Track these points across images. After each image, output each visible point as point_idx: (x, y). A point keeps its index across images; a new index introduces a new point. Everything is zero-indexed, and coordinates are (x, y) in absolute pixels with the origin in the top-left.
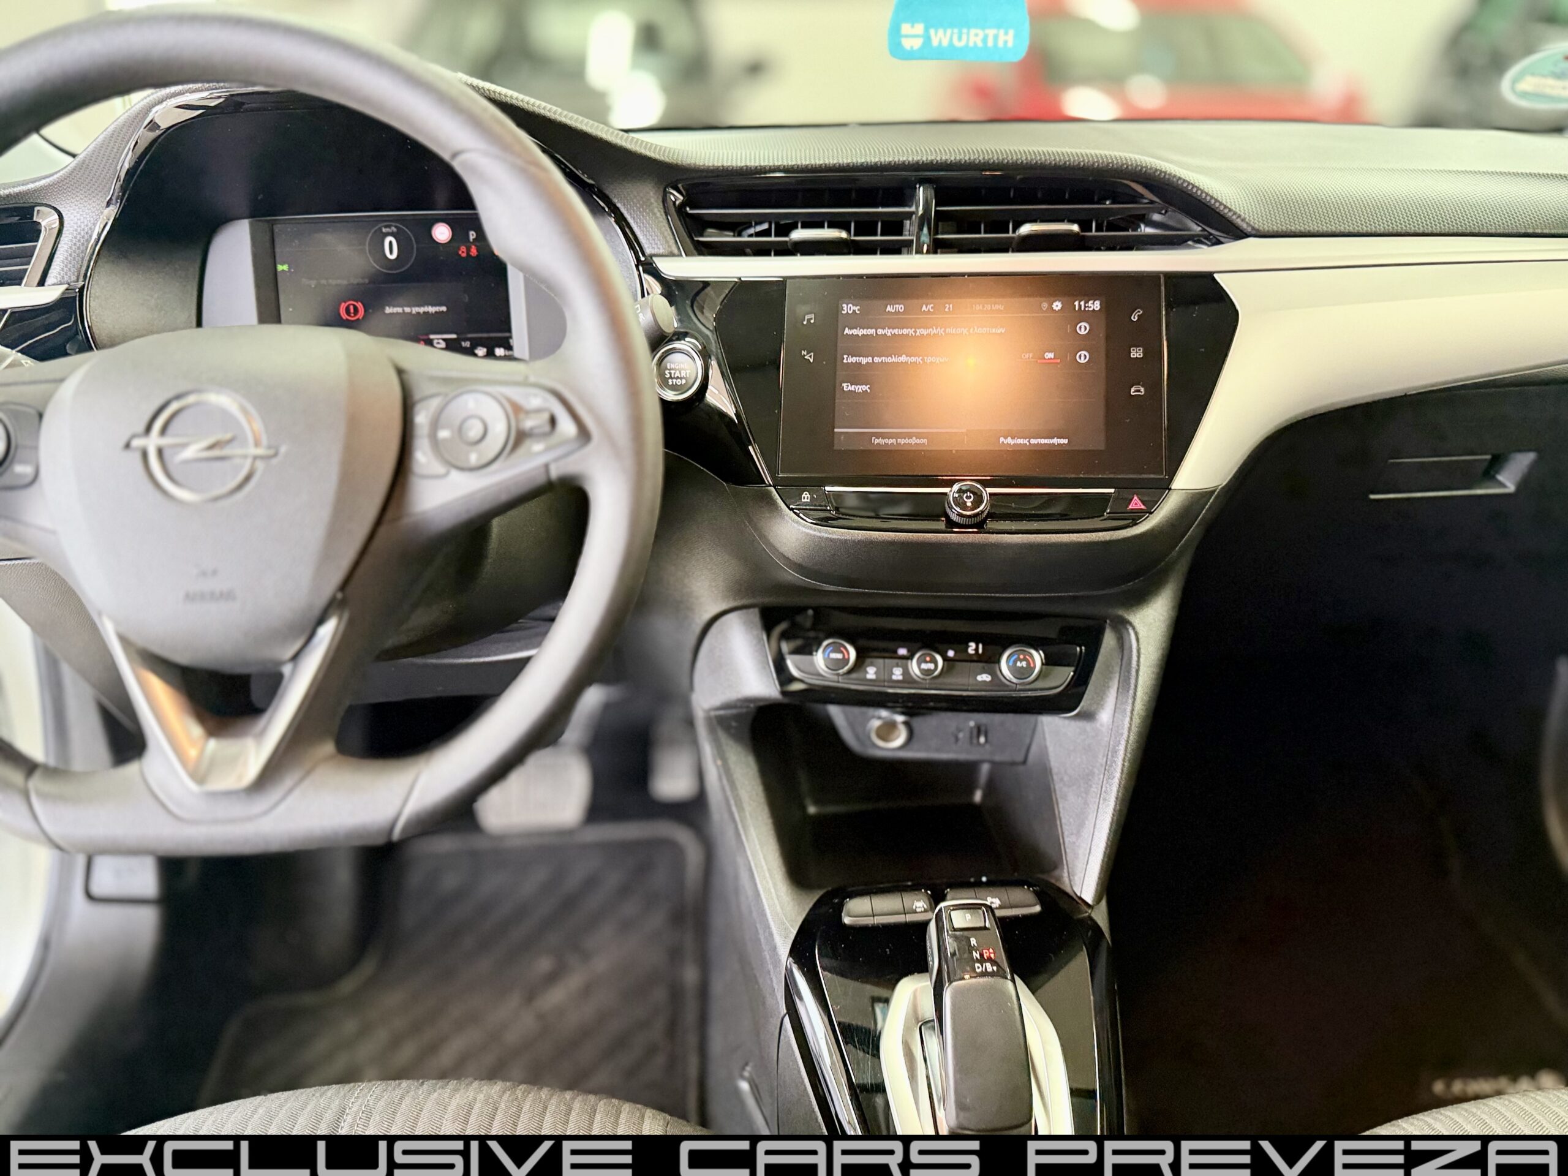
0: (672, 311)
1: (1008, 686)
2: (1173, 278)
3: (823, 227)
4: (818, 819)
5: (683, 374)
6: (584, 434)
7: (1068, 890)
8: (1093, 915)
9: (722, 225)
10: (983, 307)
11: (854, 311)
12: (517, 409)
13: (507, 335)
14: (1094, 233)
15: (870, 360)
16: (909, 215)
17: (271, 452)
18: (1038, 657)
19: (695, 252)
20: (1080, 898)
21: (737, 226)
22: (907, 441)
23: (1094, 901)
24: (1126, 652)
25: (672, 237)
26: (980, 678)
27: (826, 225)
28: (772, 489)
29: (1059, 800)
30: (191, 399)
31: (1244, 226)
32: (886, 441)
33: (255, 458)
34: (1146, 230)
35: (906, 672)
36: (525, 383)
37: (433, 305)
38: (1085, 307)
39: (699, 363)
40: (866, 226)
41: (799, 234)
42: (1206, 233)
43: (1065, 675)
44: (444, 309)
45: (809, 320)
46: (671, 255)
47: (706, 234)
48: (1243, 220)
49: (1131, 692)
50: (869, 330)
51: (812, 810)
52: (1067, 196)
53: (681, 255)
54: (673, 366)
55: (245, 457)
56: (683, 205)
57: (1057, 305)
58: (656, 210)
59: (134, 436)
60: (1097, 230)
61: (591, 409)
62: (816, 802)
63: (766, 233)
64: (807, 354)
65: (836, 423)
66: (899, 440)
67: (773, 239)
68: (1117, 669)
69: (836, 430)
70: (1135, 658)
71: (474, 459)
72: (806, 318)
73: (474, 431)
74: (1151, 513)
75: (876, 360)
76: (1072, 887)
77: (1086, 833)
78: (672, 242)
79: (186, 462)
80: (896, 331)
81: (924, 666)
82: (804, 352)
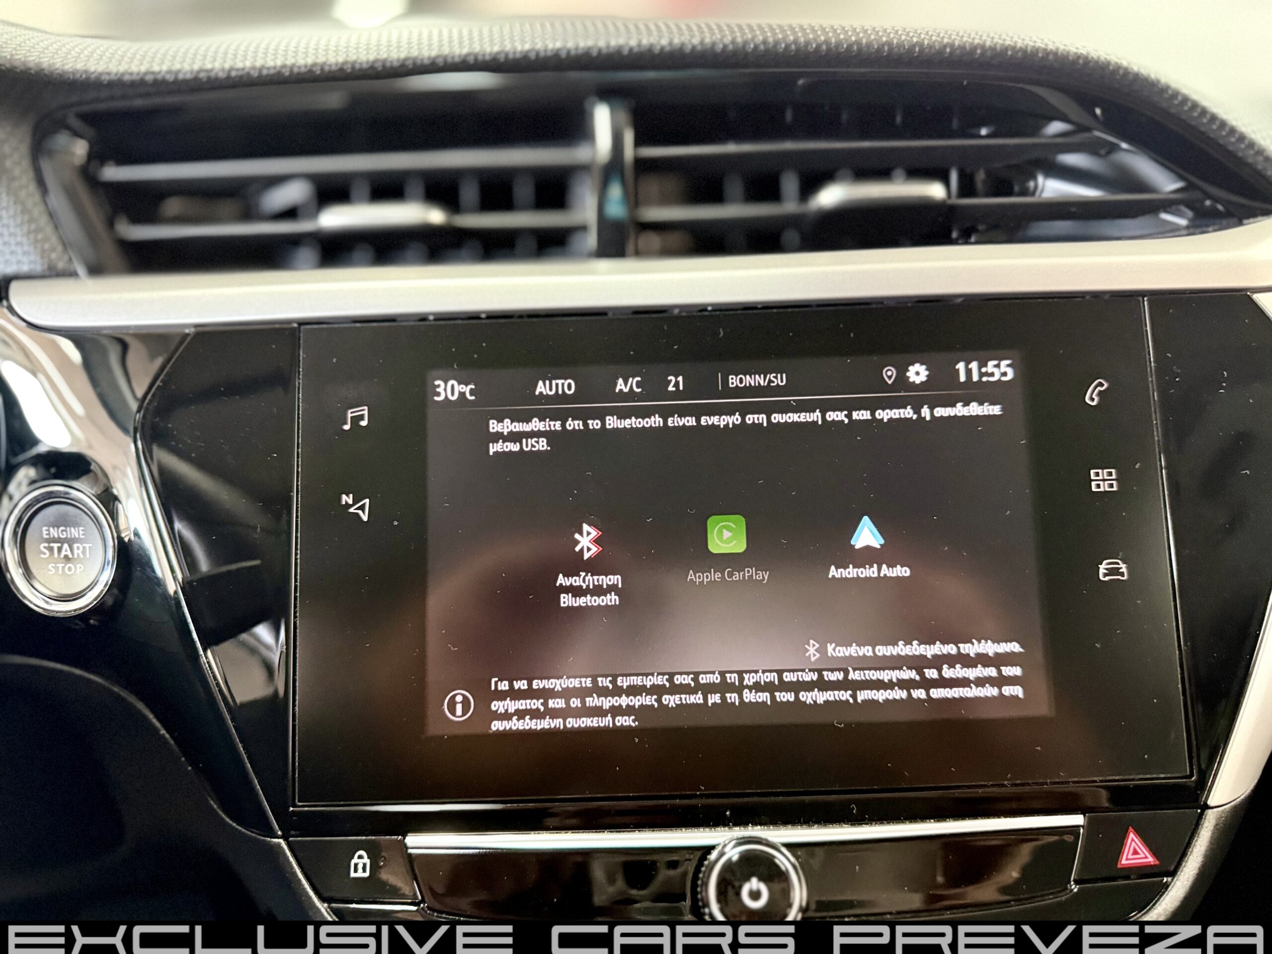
2: (1169, 306)
10: (753, 380)
11: (462, 395)
19: (116, 265)
25: (52, 234)
28: (281, 843)
34: (1053, 188)
38: (981, 375)
40: (496, 194)
41: (338, 216)
45: (356, 420)
46: (52, 274)
64: (355, 502)
72: (350, 415)
74: (1172, 875)
78: (52, 246)
82: (347, 499)
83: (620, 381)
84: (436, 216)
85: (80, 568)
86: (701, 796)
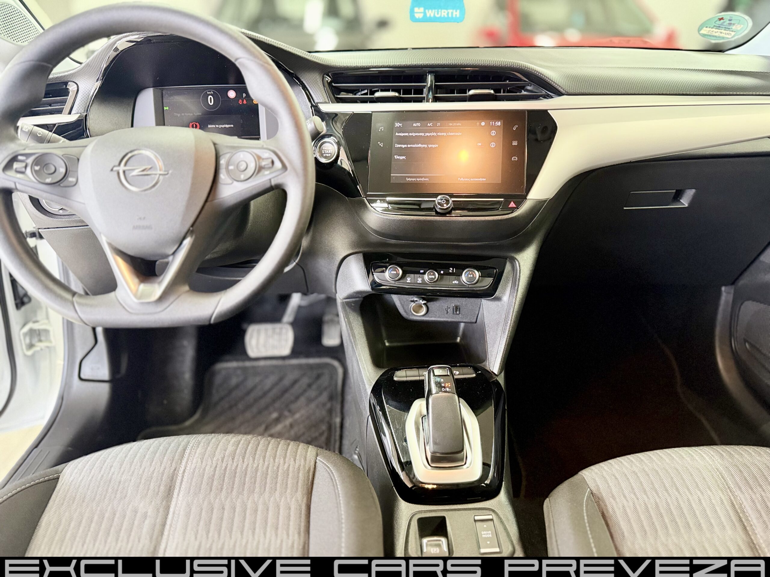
0: (324, 124)
1: (465, 286)
2: (531, 112)
3: (389, 91)
4: (389, 348)
5: (329, 152)
6: (284, 167)
7: (488, 369)
8: (497, 379)
9: (348, 91)
10: (453, 124)
11: (400, 126)
12: (259, 158)
13: (258, 137)
14: (502, 94)
15: (406, 146)
16: (424, 86)
17: (166, 173)
18: (477, 274)
19: (335, 101)
20: (493, 372)
21: (354, 91)
22: (420, 179)
23: (498, 373)
24: (515, 272)
25: (326, 95)
26: (453, 282)
27: (391, 90)
28: (365, 199)
29: (487, 334)
30: (136, 152)
31: (562, 90)
32: (412, 179)
33: (160, 175)
34: (524, 93)
35: (423, 280)
36: (263, 148)
37: (228, 124)
38: (494, 124)
39: (336, 147)
40: (407, 91)
41: (378, 94)
42: (546, 94)
43: (488, 281)
44: (232, 126)
45: (381, 129)
46: (326, 103)
47: (341, 94)
48: (562, 88)
49: (516, 288)
50: (406, 134)
51: (387, 344)
52: (491, 79)
53: (329, 103)
54: (325, 148)
55: (156, 174)
56: (331, 82)
57: (483, 124)
58: (319, 84)
59: (114, 166)
60: (503, 93)
61: (287, 157)
62: (388, 342)
63: (366, 94)
65: (392, 172)
66: (417, 179)
67: (369, 96)
68: (511, 279)
69: (392, 175)
70: (518, 274)
71: (242, 177)
72: (380, 128)
73: (243, 167)
74: (518, 209)
75: (409, 146)
76: (489, 368)
77: (496, 346)
78: (326, 97)
79: (133, 176)
80: (417, 134)
81: (430, 277)
82: (379, 143)
83: (429, 124)
84: (397, 94)
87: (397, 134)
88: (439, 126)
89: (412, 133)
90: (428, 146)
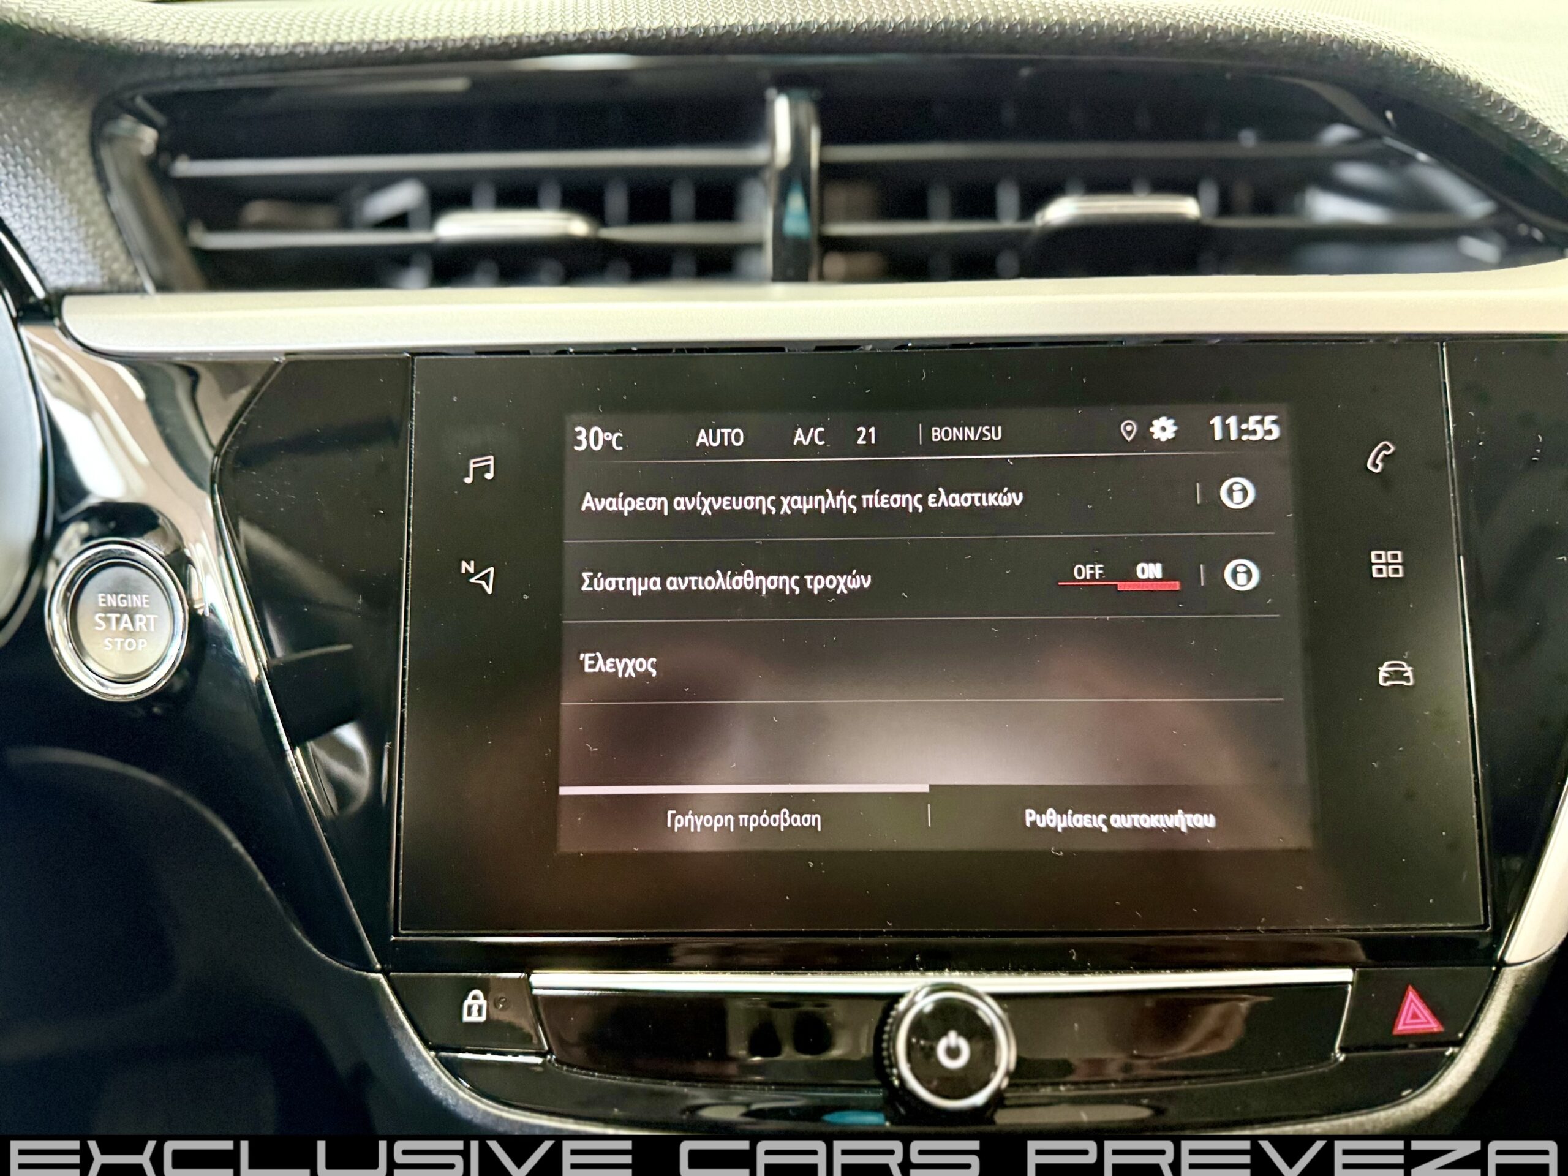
2: (1471, 354)
5: (139, 626)
11: (608, 444)
15: (654, 584)
16: (754, 172)
22: (764, 818)
28: (379, 978)
32: (705, 816)
38: (1241, 432)
40: (647, 199)
41: (456, 224)
45: (480, 472)
46: (113, 290)
50: (651, 499)
54: (110, 602)
56: (162, 153)
57: (1163, 429)
64: (476, 573)
66: (742, 817)
69: (563, 791)
72: (472, 466)
74: (1458, 1045)
75: (673, 584)
78: (116, 252)
80: (724, 503)
82: (468, 567)
83: (799, 431)
84: (578, 227)
85: (143, 643)
86: (888, 934)
87: (589, 502)
88: (868, 449)
89: (691, 495)
90: (801, 583)
